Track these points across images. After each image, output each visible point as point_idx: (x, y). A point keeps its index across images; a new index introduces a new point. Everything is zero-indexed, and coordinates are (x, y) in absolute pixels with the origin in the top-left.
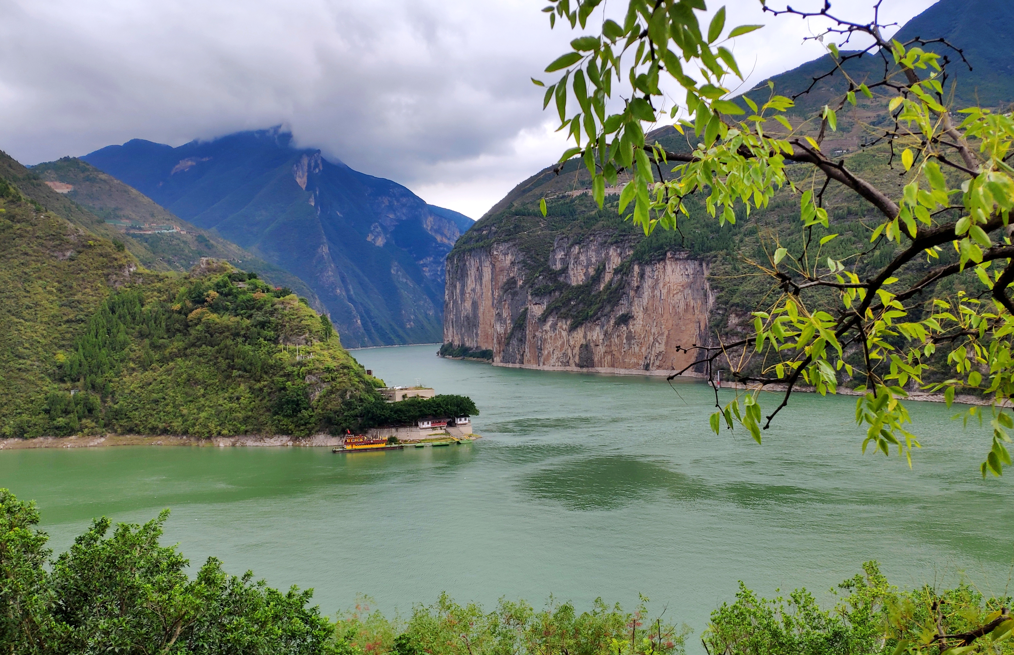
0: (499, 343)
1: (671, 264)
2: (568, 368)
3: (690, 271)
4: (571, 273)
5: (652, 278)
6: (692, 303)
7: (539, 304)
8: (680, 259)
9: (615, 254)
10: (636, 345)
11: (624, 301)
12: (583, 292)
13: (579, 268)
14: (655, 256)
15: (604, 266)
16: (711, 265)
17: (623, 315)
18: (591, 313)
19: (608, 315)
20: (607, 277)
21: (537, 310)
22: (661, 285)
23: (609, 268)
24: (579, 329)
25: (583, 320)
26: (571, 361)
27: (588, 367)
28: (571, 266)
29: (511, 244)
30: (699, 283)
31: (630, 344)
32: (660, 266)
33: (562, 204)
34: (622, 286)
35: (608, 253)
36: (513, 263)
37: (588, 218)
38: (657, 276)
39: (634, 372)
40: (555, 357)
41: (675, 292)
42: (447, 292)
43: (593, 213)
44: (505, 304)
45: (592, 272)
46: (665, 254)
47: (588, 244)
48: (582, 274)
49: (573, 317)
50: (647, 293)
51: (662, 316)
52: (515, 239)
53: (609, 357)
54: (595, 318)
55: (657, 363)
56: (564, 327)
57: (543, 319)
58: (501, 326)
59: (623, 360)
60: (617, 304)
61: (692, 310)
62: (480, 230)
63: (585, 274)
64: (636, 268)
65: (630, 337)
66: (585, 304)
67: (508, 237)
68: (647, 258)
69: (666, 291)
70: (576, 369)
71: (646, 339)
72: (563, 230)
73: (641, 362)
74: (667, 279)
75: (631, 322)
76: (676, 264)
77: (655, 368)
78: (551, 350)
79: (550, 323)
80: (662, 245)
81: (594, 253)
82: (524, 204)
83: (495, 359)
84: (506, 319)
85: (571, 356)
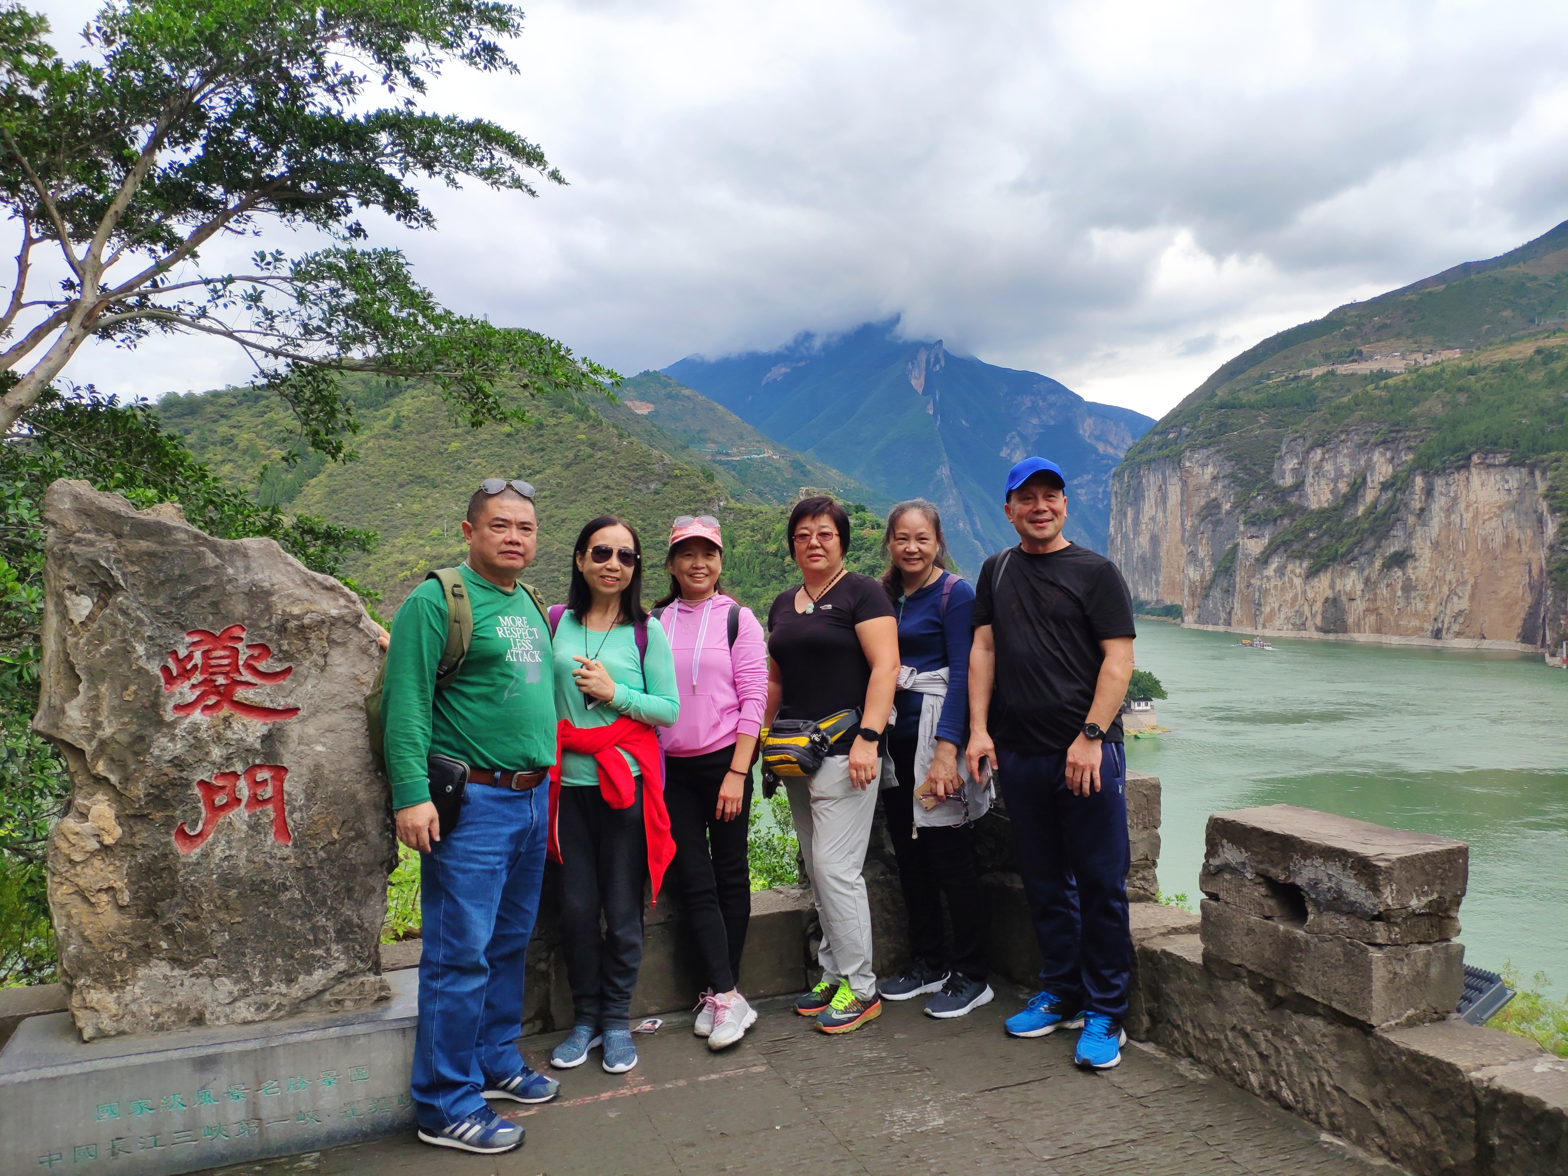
0: (1193, 595)
1: (1479, 474)
2: (1304, 634)
3: (1513, 483)
4: (1309, 490)
5: (1447, 495)
6: (1517, 534)
7: (1257, 537)
8: (1495, 466)
9: (1382, 460)
10: (1418, 599)
11: (1398, 532)
12: (1328, 518)
13: (1323, 482)
14: (1451, 462)
15: (1364, 479)
16: (1549, 475)
17: (1396, 553)
18: (1341, 551)
19: (1371, 554)
20: (1370, 496)
21: (1254, 547)
22: (1462, 506)
23: (1373, 481)
24: (1322, 575)
25: (1329, 560)
26: (1309, 623)
27: (1336, 632)
28: (1309, 480)
29: (1212, 450)
30: (1527, 503)
31: (1408, 598)
32: (1459, 477)
33: (1293, 389)
34: (1395, 507)
35: (1370, 459)
36: (1215, 478)
37: (1337, 408)
38: (1456, 492)
39: (1415, 641)
40: (1283, 616)
41: (1487, 517)
42: (1112, 523)
43: (1345, 399)
44: (1201, 539)
45: (1343, 487)
46: (1469, 458)
47: (1337, 447)
48: (1327, 491)
49: (1311, 556)
50: (1437, 519)
51: (1464, 554)
52: (1219, 443)
53: (1373, 618)
54: (1349, 558)
55: (1456, 628)
57: (1264, 560)
58: (1195, 570)
59: (1396, 622)
60: (1385, 535)
61: (1516, 546)
62: (1164, 432)
63: (1332, 492)
64: (1419, 481)
65: (1408, 587)
66: (1332, 536)
67: (1208, 441)
68: (1438, 465)
69: (1470, 514)
70: (1317, 635)
71: (1437, 590)
72: (1296, 427)
73: (1428, 626)
74: (1473, 497)
75: (1410, 564)
76: (1489, 474)
77: (1450, 636)
78: (1276, 606)
79: (1274, 566)
80: (1463, 444)
81: (1347, 460)
82: (1232, 392)
83: (1186, 618)
84: (1203, 559)
85: (1309, 615)
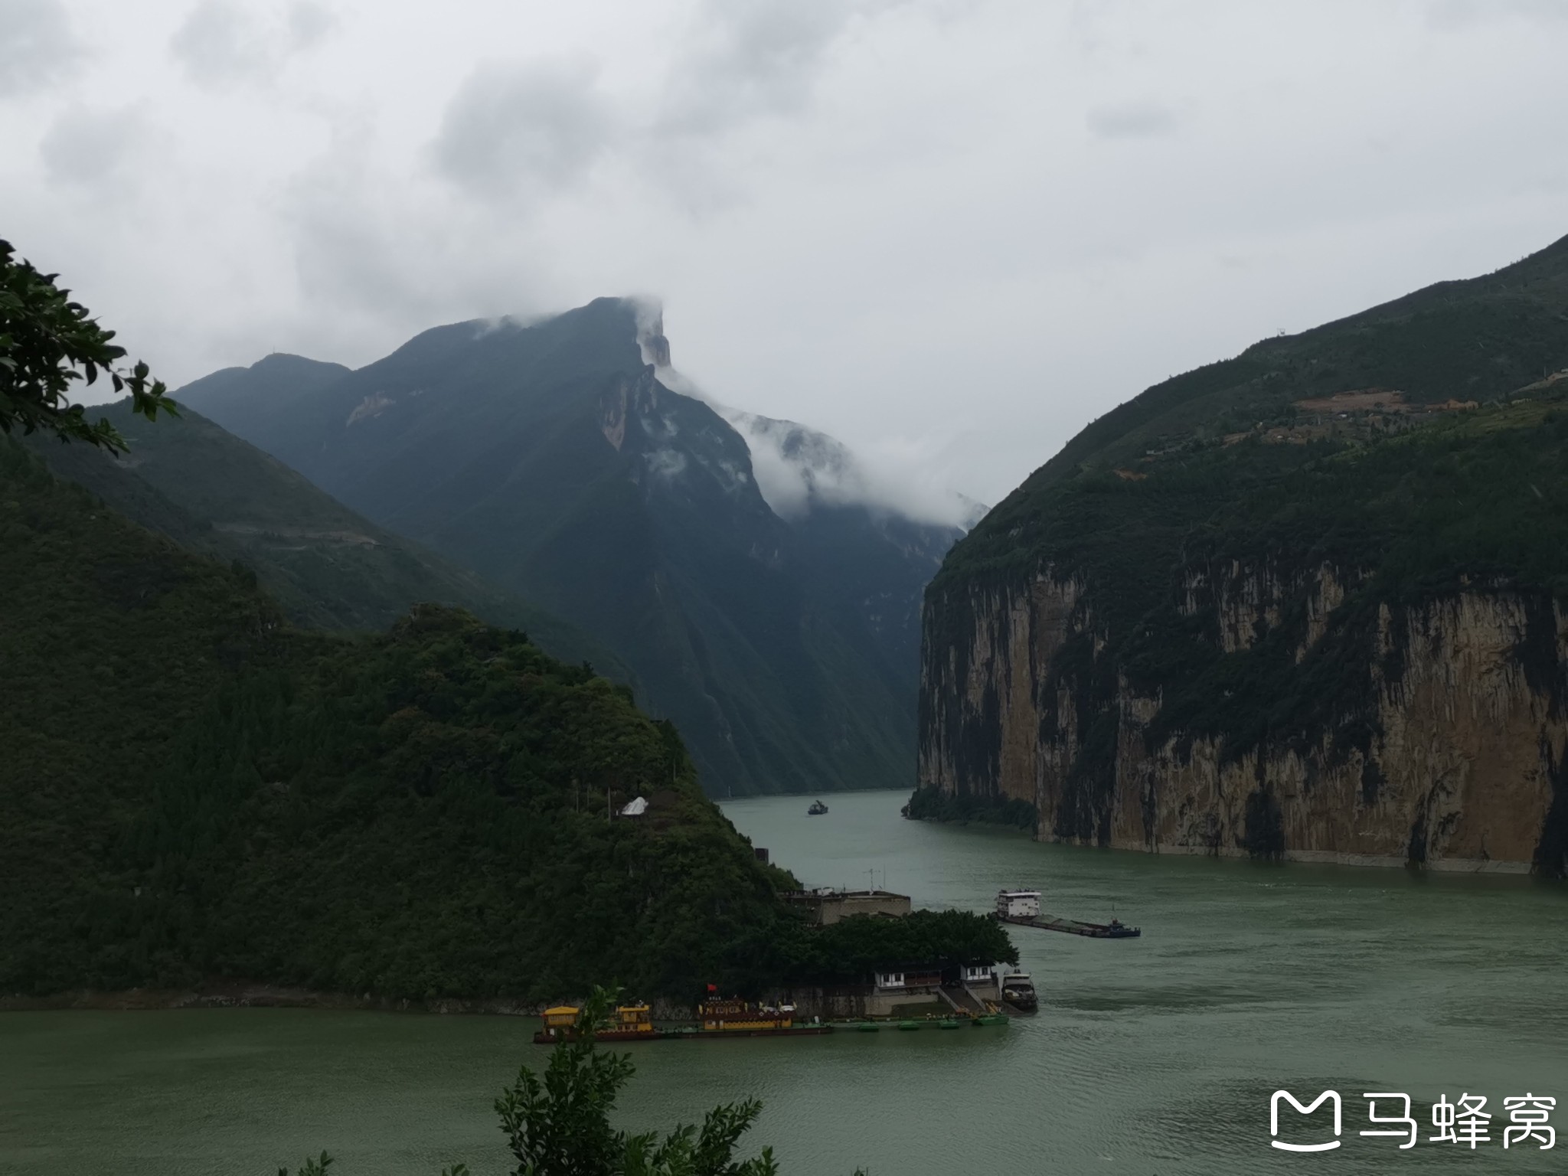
0: (1050, 788)
1: (1472, 603)
2: (1219, 849)
3: (1520, 617)
4: (1222, 623)
5: (1425, 633)
6: (1528, 696)
7: (1146, 696)
8: (1494, 591)
9: (1329, 578)
10: (1387, 797)
11: (1354, 691)
12: (1251, 668)
13: (1242, 611)
14: (1431, 584)
15: (1304, 607)
17: (1354, 724)
18: (1271, 720)
19: (1317, 726)
20: (1313, 633)
21: (1144, 710)
22: (1448, 651)
23: (1315, 611)
24: (1243, 756)
25: (1254, 735)
26: (1225, 834)
27: (1268, 848)
28: (1222, 606)
29: (1076, 556)
31: (1372, 794)
32: (1443, 606)
33: (1194, 465)
34: (1351, 653)
35: (1312, 576)
36: (1080, 602)
37: (1261, 495)
38: (1438, 629)
39: (1386, 862)
40: (1186, 824)
41: (1484, 668)
42: (925, 669)
43: (1274, 482)
44: (1062, 697)
45: (1272, 619)
46: (1456, 578)
47: (1262, 555)
48: (1248, 625)
49: (1227, 729)
50: (1412, 671)
51: (1453, 726)
52: (1085, 545)
53: (1322, 825)
54: (1284, 731)
55: (1444, 842)
56: (1208, 750)
57: (1157, 734)
58: (1053, 750)
59: (1356, 832)
60: (1336, 696)
61: (1527, 713)
62: (1002, 526)
63: (1256, 626)
64: (1384, 610)
65: (1372, 778)
66: (1257, 697)
67: (1069, 542)
68: (1410, 588)
69: (1460, 665)
70: (1239, 852)
71: (1414, 783)
72: (1201, 523)
73: (1405, 839)
74: (1463, 638)
75: (1374, 741)
76: (1485, 602)
77: (1437, 854)
78: (1177, 807)
79: (1172, 743)
80: (1447, 556)
81: (1277, 577)
82: (1105, 466)
83: (1040, 826)
84: (1065, 731)
85: (1226, 821)
